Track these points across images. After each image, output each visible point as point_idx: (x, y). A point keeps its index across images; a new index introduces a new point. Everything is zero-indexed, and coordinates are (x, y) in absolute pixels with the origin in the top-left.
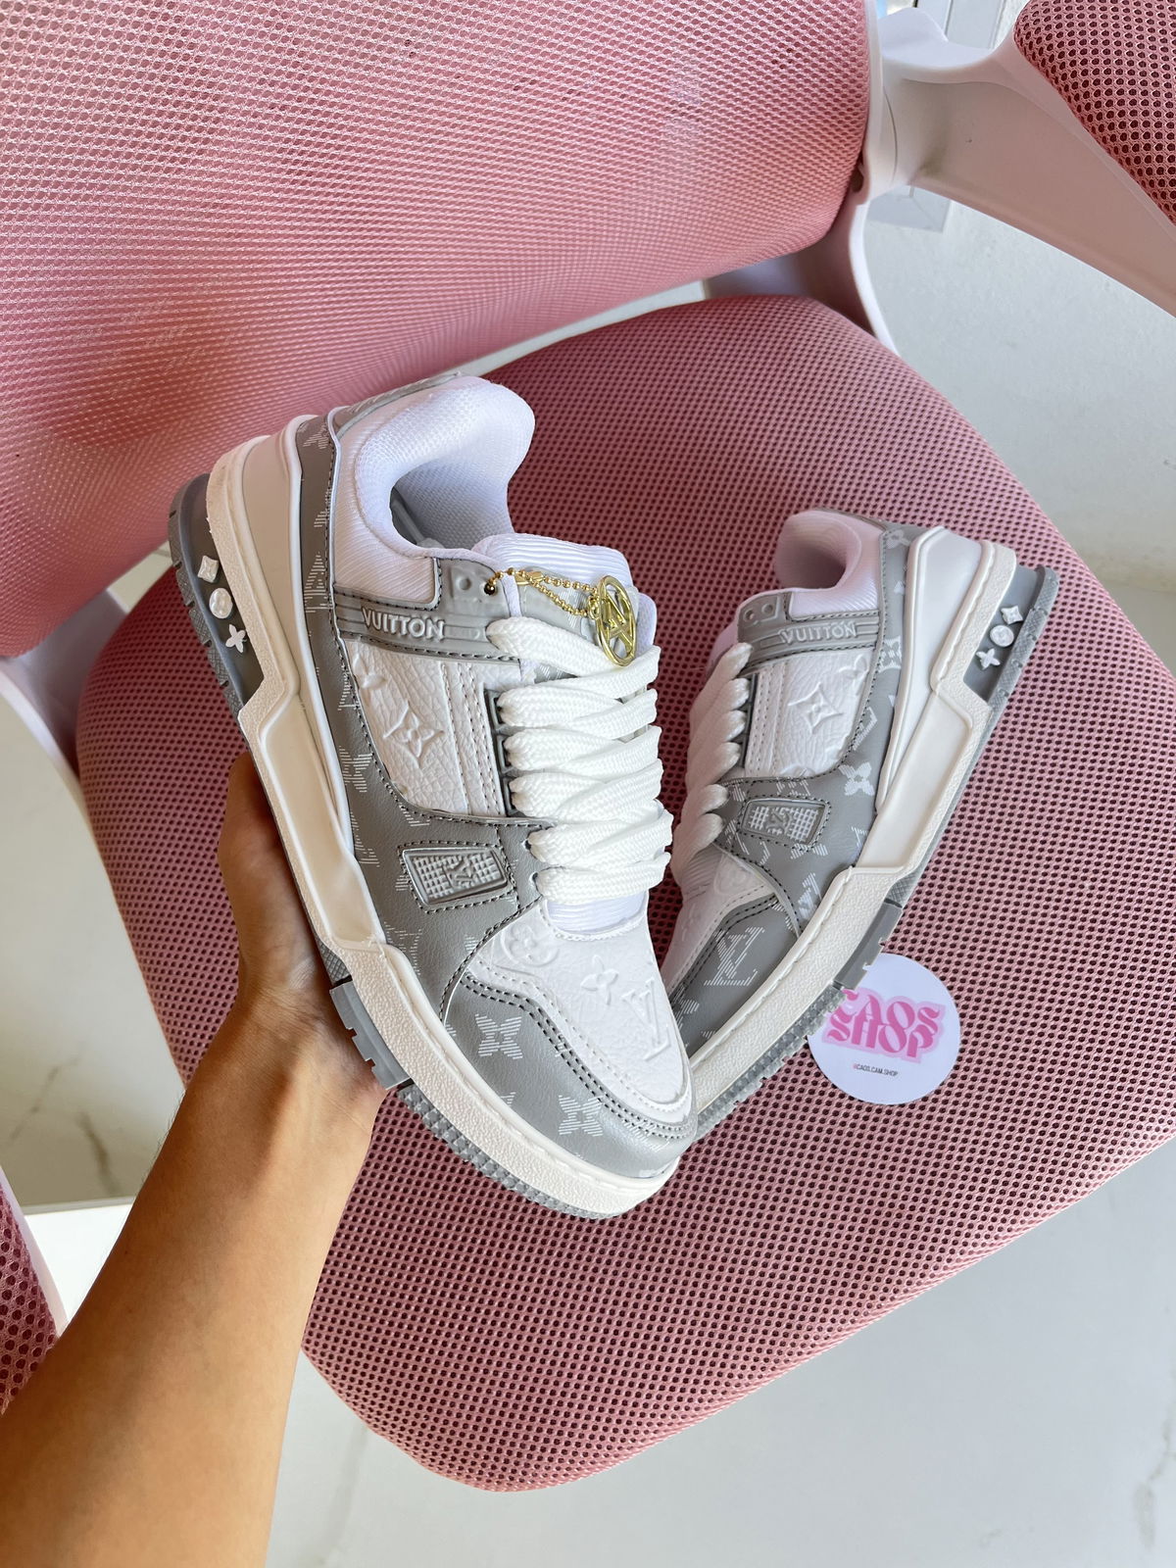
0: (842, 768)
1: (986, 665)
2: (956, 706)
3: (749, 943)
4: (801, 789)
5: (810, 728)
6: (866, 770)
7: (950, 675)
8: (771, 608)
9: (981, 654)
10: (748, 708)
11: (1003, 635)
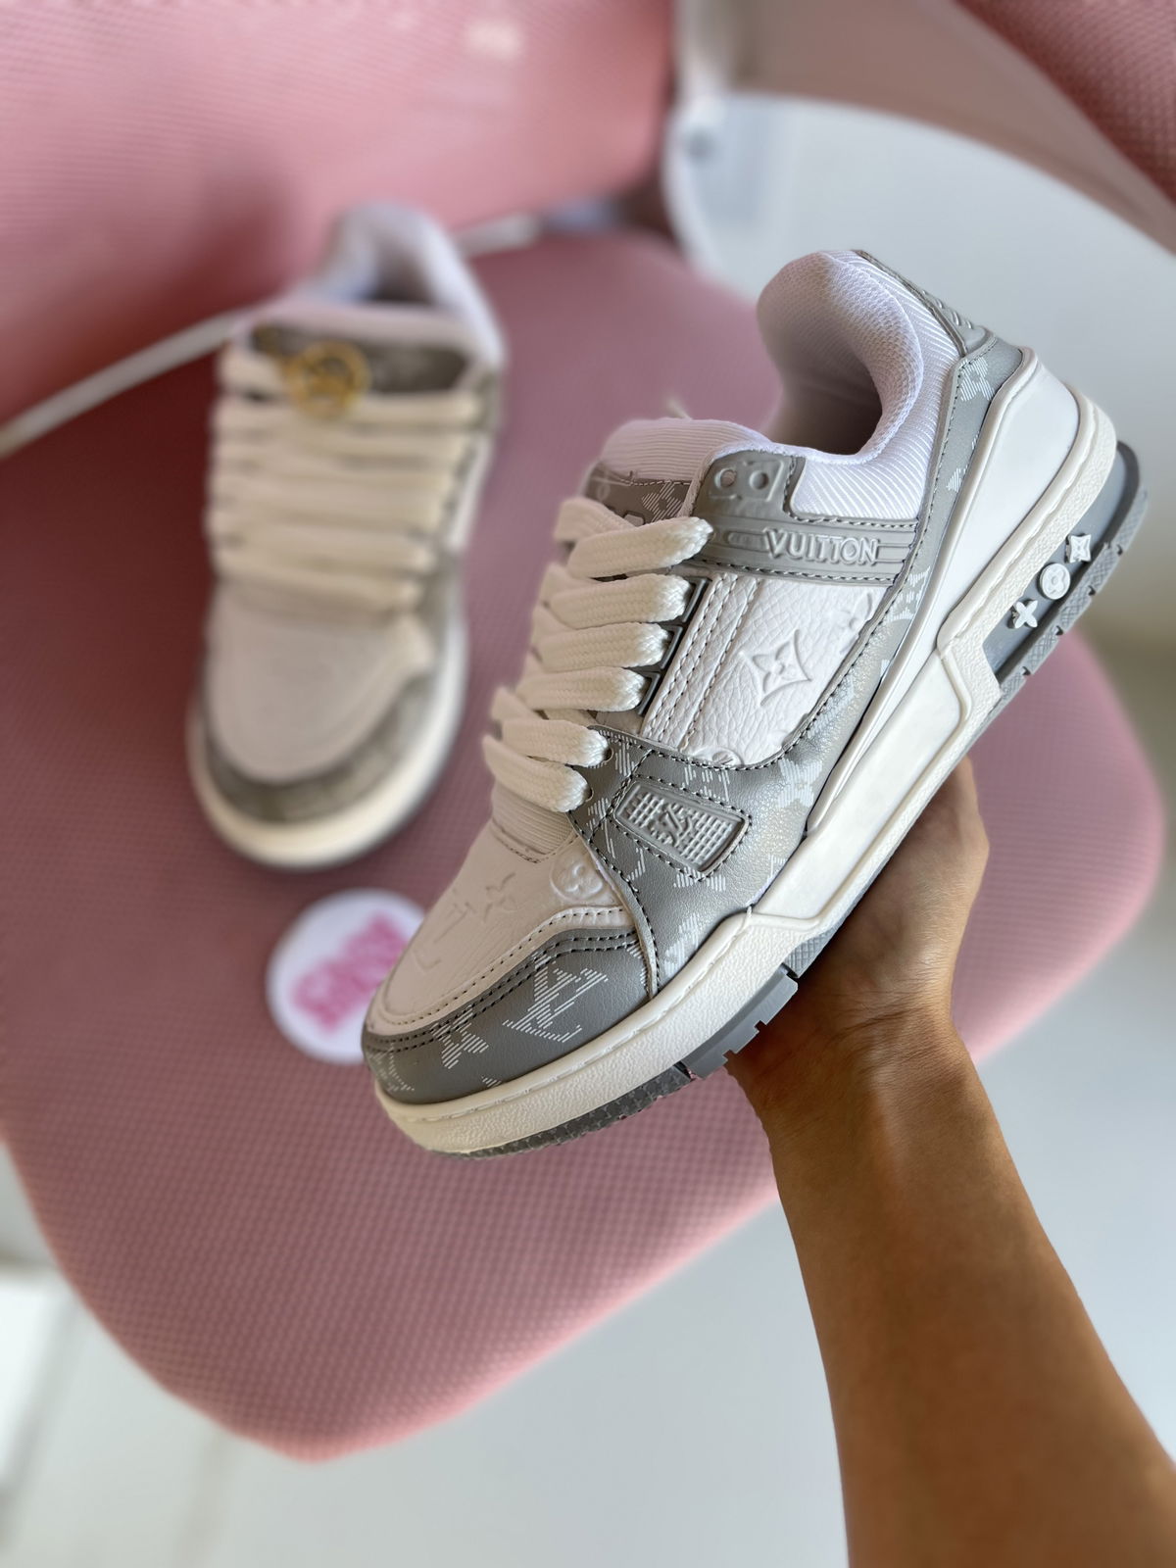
0: (784, 764)
1: (1018, 624)
2: (959, 681)
3: (581, 991)
4: (716, 785)
5: (760, 696)
6: (814, 770)
7: (968, 636)
8: (765, 481)
9: (1020, 607)
10: (676, 630)
11: (1057, 583)
